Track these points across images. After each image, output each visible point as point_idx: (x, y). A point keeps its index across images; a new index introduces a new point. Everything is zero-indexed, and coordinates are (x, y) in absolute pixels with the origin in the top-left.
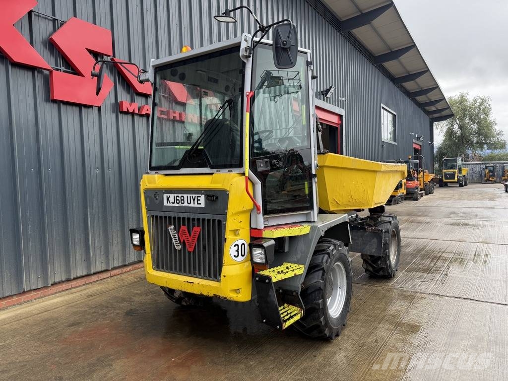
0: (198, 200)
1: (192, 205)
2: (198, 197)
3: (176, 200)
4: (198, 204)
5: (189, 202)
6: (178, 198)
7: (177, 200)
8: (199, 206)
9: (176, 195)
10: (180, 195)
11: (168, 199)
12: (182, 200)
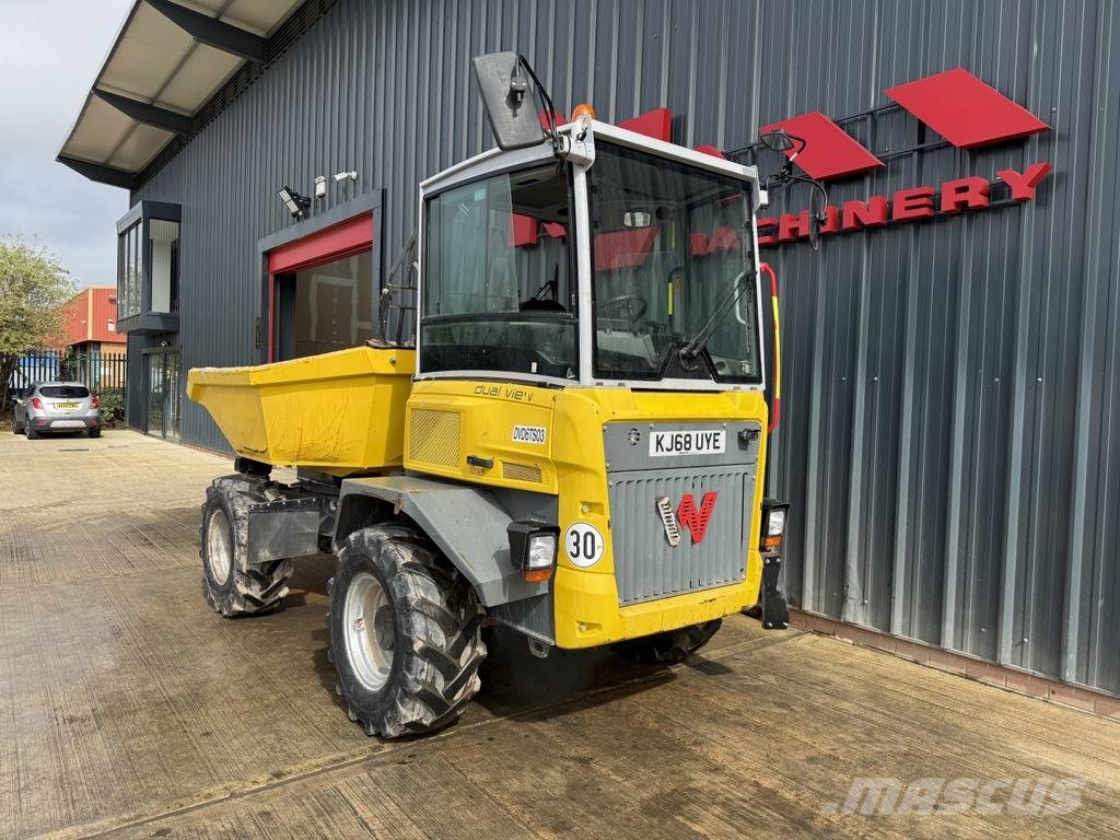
0: (715, 441)
1: (704, 451)
2: (715, 434)
3: (675, 442)
4: (715, 447)
5: (700, 446)
6: (679, 439)
7: (677, 443)
8: (717, 451)
9: (675, 433)
10: (683, 433)
11: (659, 443)
12: (686, 442)
